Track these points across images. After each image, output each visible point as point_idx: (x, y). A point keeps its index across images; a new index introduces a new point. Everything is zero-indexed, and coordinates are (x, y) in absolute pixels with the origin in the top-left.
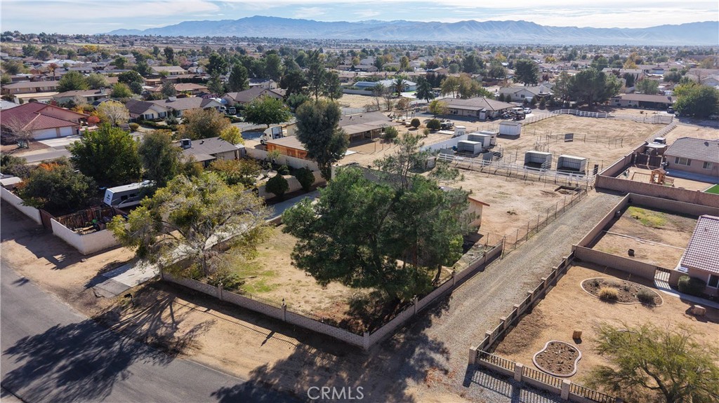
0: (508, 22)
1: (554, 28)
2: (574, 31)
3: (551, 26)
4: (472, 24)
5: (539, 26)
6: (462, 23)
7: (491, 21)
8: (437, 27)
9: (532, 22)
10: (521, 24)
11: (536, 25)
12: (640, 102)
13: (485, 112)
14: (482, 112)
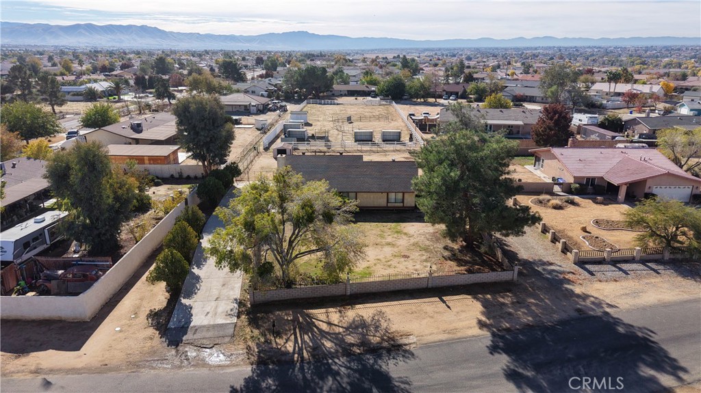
0: (130, 27)
1: (179, 33)
2: (198, 36)
3: (175, 31)
4: (90, 28)
5: (163, 32)
6: (77, 27)
7: (111, 25)
8: (47, 29)
9: (155, 28)
10: (144, 29)
11: (160, 30)
12: (348, 91)
13: (255, 106)
14: (253, 106)
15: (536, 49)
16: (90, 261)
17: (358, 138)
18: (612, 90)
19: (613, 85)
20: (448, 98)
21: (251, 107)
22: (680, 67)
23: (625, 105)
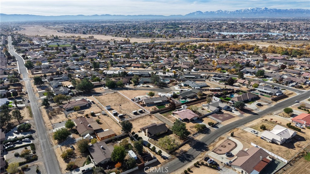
12: (95, 86)
16: (146, 155)
18: (164, 75)
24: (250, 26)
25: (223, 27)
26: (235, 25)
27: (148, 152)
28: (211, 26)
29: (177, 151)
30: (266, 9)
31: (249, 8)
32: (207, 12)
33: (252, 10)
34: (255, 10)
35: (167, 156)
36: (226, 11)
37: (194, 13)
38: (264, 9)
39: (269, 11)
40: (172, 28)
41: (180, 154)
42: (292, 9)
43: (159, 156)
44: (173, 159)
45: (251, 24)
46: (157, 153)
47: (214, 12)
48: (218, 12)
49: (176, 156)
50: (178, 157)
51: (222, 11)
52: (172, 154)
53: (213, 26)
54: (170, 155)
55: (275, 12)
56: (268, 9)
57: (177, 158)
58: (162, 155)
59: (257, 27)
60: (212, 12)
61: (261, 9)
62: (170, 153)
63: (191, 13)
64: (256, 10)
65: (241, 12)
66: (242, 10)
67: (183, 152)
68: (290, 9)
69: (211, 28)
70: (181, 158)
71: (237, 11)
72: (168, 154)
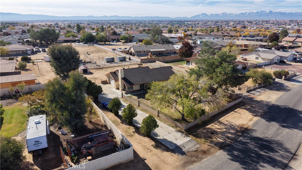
12: (64, 40)
13: (30, 50)
14: (29, 50)
15: (113, 21)
16: (97, 134)
17: (108, 61)
18: (170, 36)
19: (170, 34)
20: (113, 42)
21: (28, 51)
22: (167, 27)
23: (179, 41)
24: (258, 23)
25: (230, 23)
26: (243, 22)
27: (105, 126)
28: (218, 22)
29: (214, 126)
30: (271, 12)
31: (254, 11)
32: (212, 14)
33: (257, 12)
34: (259, 13)
35: (179, 143)
36: (230, 14)
37: (199, 15)
38: (268, 12)
39: (274, 14)
40: (178, 24)
41: (228, 138)
42: (297, 13)
43: (147, 139)
44: (204, 152)
45: (259, 21)
46: (137, 130)
47: (219, 14)
48: (223, 14)
49: (212, 142)
50: (222, 146)
51: (227, 13)
52: (196, 136)
53: (220, 22)
54: (188, 139)
55: (280, 15)
56: (272, 12)
57: (222, 151)
58: (156, 135)
59: (266, 24)
60: (217, 14)
61: (266, 12)
62: (190, 131)
63: (196, 15)
64: (261, 13)
65: (246, 14)
66: (246, 13)
67: (237, 131)
68: (295, 13)
69: (218, 24)
70: (236, 153)
71: (242, 13)
72: (179, 134)
